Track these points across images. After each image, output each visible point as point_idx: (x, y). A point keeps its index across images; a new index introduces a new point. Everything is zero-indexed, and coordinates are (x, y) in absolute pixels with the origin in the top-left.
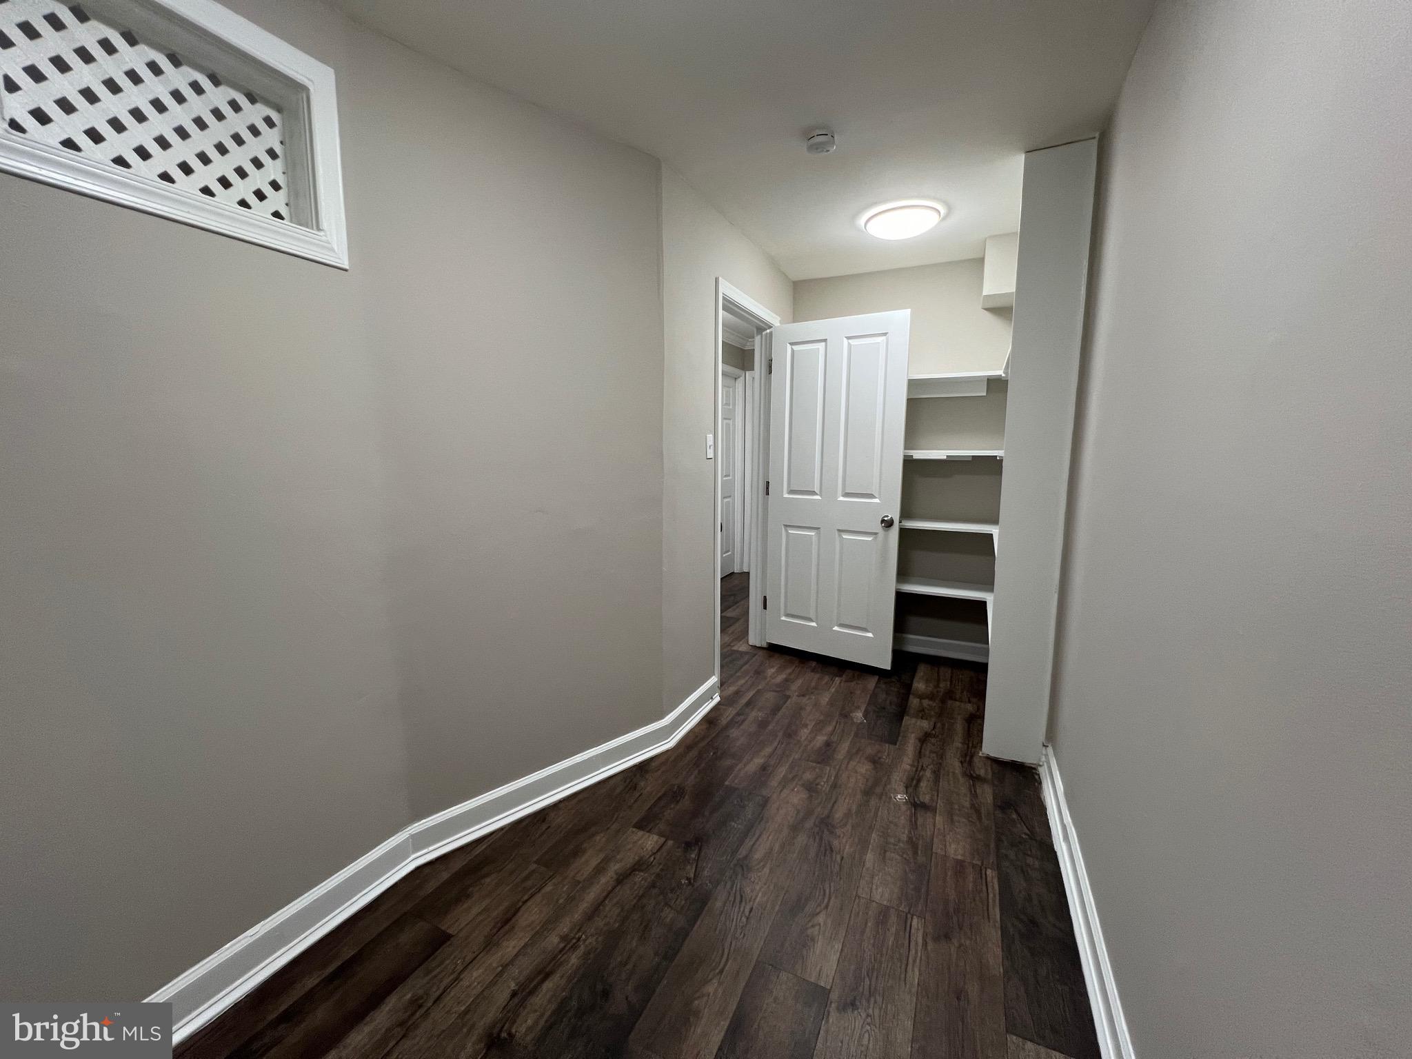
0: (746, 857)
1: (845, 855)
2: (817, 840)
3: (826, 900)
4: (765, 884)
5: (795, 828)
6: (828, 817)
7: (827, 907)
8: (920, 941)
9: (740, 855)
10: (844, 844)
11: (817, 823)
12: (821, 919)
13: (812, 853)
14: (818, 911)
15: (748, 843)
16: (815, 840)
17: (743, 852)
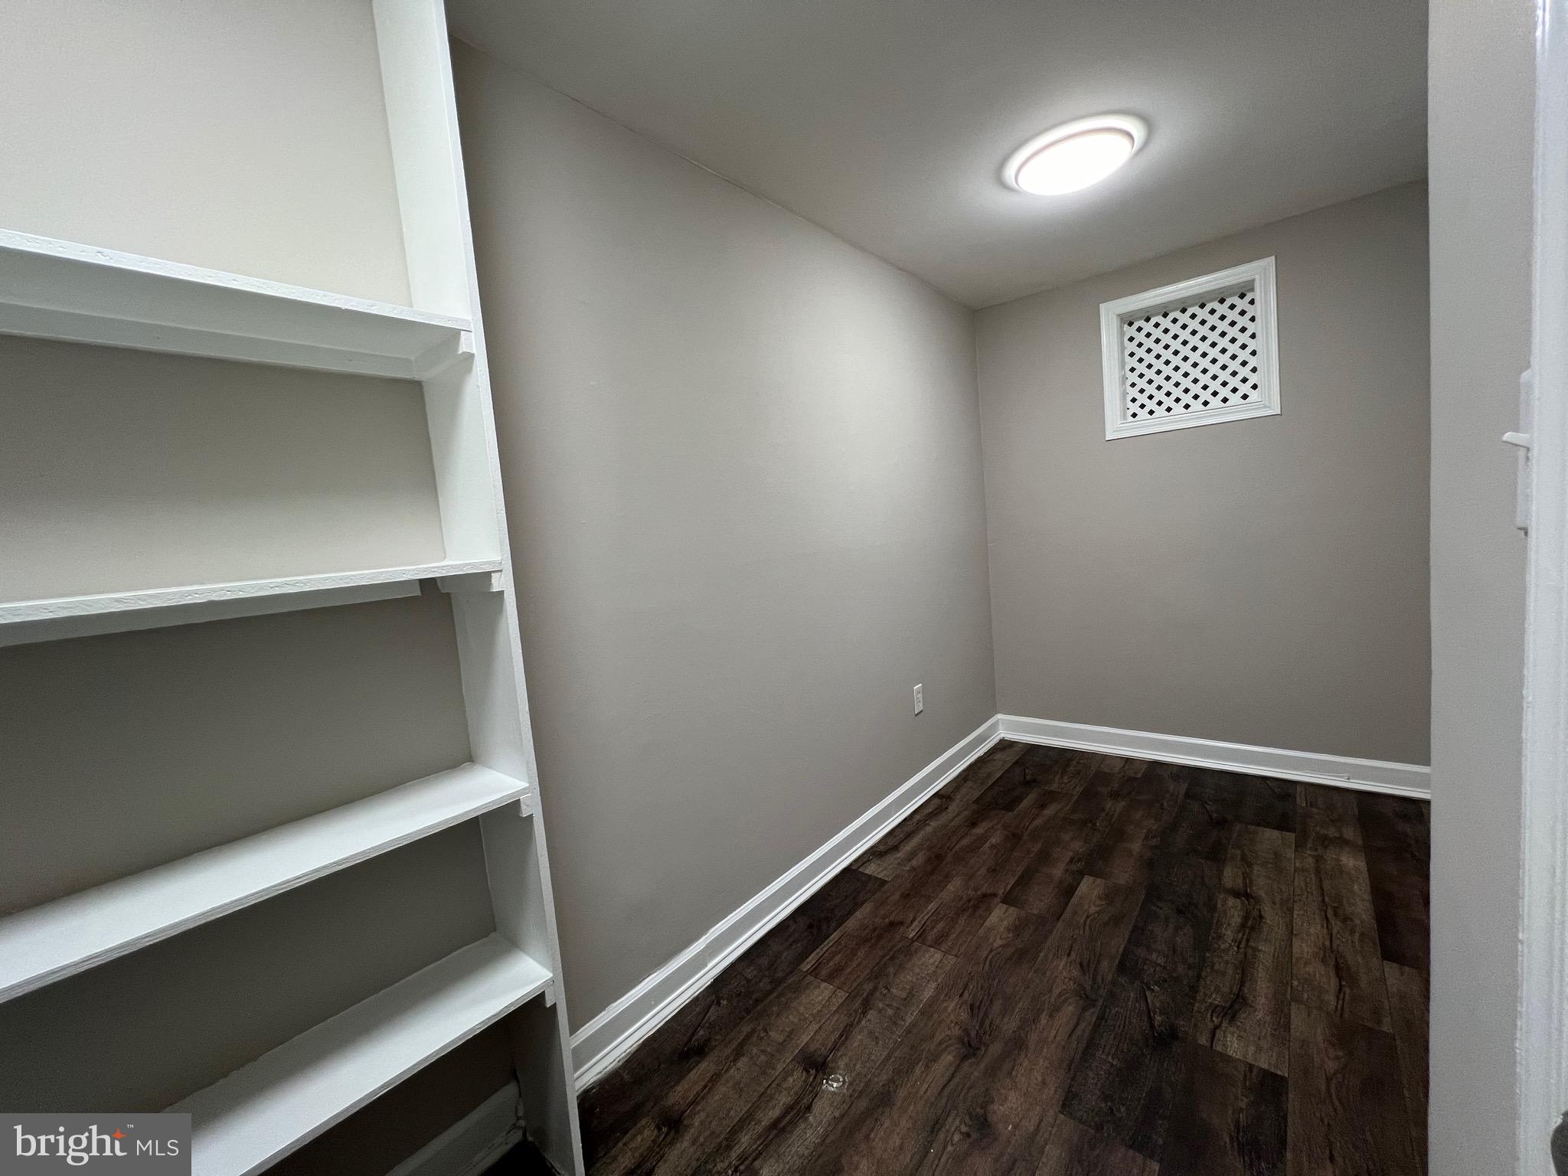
0: (1084, 1009)
1: (956, 999)
2: (987, 1022)
3: (990, 957)
4: (1057, 977)
5: (1018, 1044)
6: (964, 1058)
7: (991, 951)
8: (916, 923)
9: (1093, 1013)
10: (954, 1011)
11: (983, 1048)
12: (999, 942)
13: (997, 1006)
14: (1000, 949)
15: (1084, 1029)
16: (991, 1023)
17: (1091, 1015)
